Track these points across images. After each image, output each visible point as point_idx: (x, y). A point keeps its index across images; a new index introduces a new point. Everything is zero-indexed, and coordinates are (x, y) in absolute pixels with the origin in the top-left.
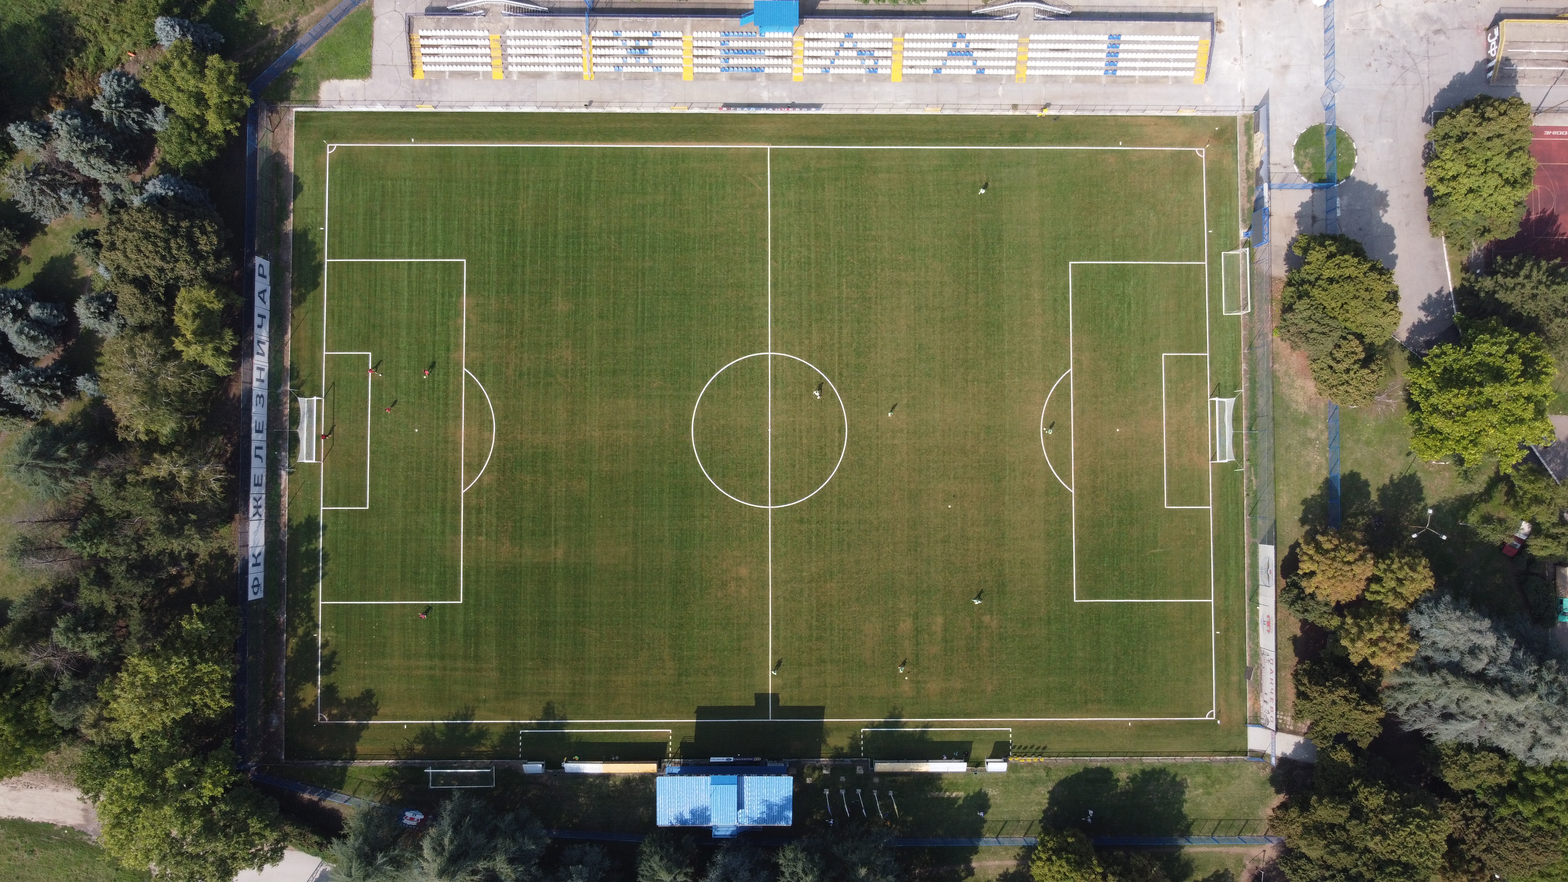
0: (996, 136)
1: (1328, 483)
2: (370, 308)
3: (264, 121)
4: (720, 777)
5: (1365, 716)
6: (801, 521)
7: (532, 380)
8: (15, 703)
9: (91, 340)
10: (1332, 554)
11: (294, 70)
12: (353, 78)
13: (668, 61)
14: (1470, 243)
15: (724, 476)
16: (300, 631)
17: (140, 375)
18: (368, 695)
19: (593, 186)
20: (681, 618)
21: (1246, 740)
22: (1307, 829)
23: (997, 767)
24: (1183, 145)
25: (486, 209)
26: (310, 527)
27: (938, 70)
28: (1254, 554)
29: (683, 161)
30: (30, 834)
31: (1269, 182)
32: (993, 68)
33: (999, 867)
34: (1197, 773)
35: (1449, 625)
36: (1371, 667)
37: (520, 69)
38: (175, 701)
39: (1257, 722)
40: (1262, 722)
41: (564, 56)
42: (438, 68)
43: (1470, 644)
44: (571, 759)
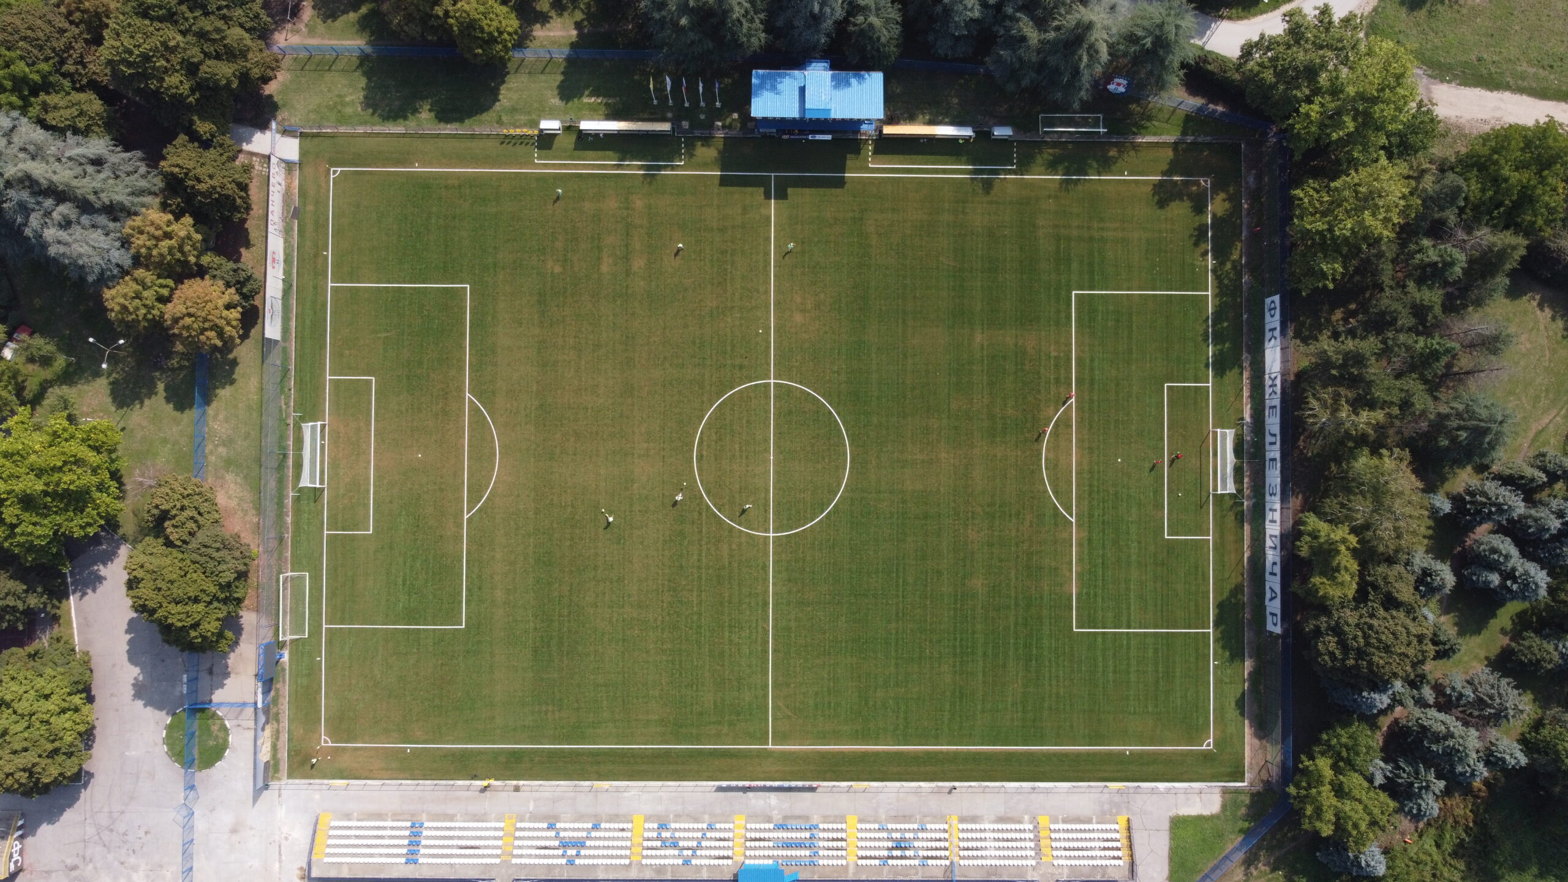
0: (537, 759)
1: (207, 400)
2: (1168, 583)
3: (1275, 771)
4: (822, 116)
5: (180, 162)
6: (741, 367)
7: (1007, 509)
8: (1500, 197)
9: (1439, 550)
10: (207, 325)
11: (1246, 825)
12: (1188, 816)
13: (872, 835)
14: (50, 645)
15: (818, 412)
16: (1229, 266)
17: (1389, 510)
18: (1162, 204)
19: (947, 706)
20: (859, 274)
21: (301, 148)
22: (243, 54)
23: (550, 125)
24: (344, 748)
25: (1054, 682)
26: (1221, 366)
27: (596, 827)
28: (285, 330)
29: (857, 731)
30: (1481, 76)
31: (256, 709)
32: (538, 829)
33: (549, 30)
34: (350, 117)
35: (90, 251)
36: (171, 212)
37: (1022, 827)
38: (1346, 193)
39: (289, 165)
40: (283, 165)
41: (977, 839)
42: (1104, 827)
43: (70, 231)
44: (967, 139)
